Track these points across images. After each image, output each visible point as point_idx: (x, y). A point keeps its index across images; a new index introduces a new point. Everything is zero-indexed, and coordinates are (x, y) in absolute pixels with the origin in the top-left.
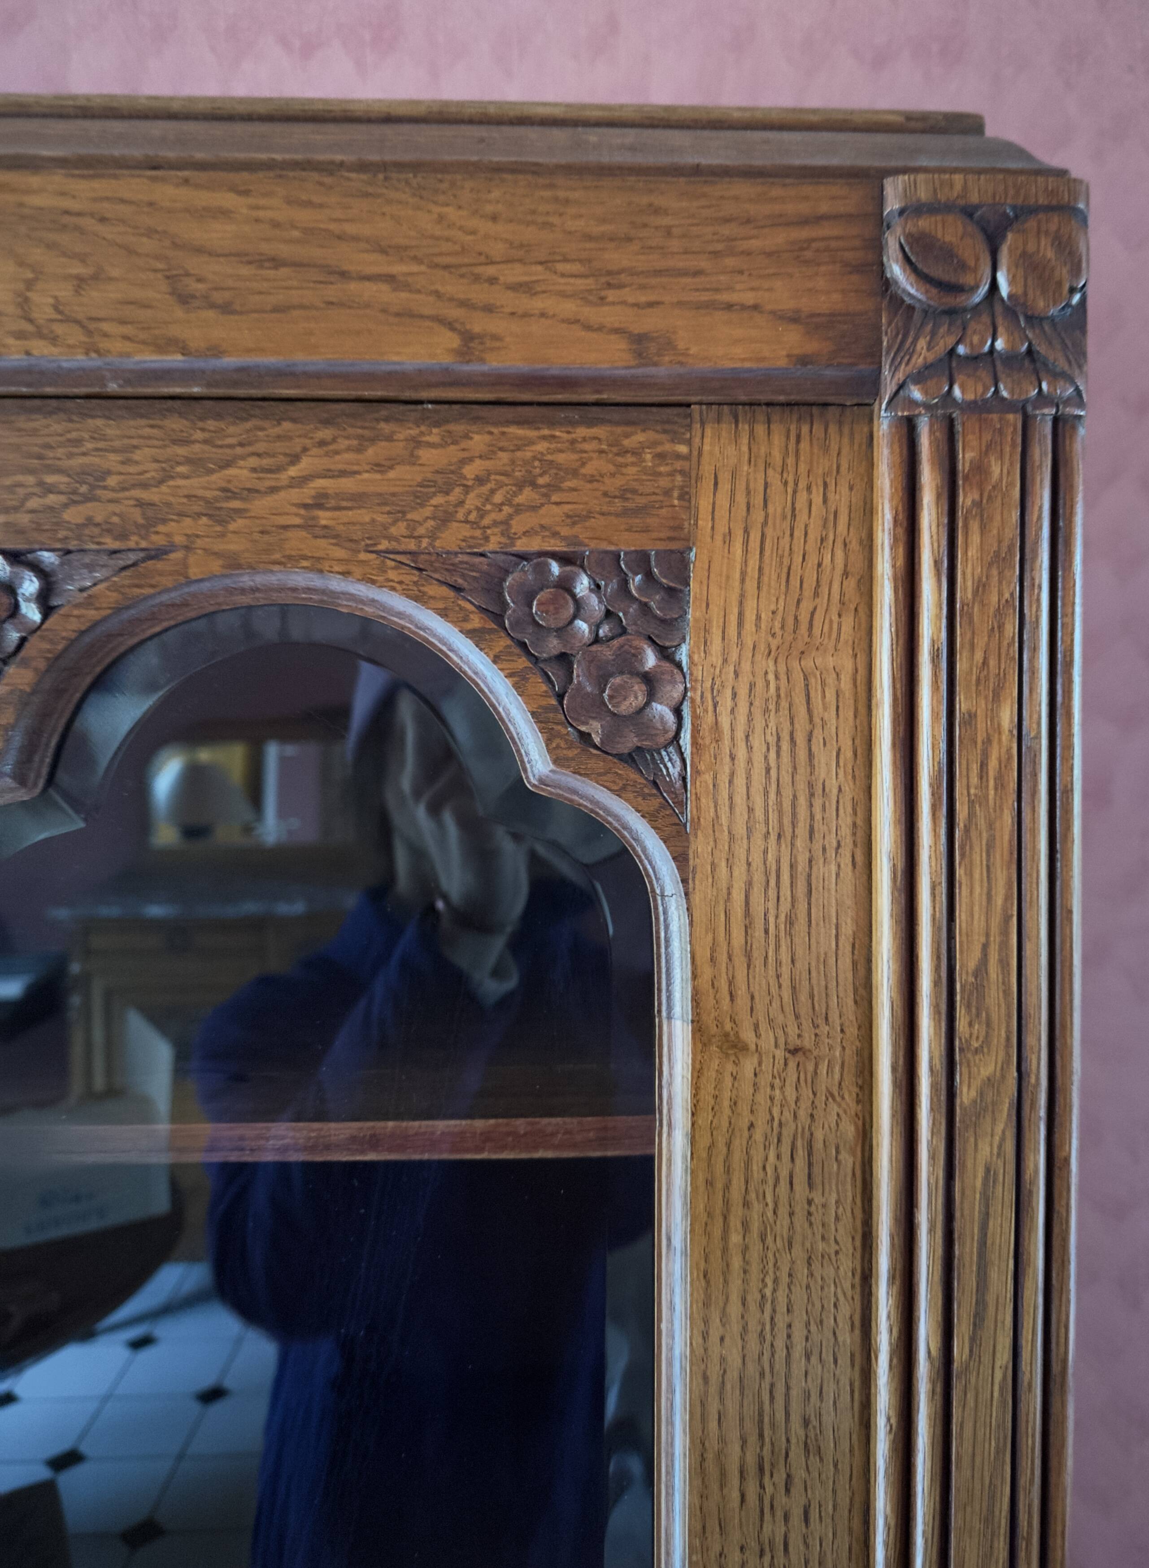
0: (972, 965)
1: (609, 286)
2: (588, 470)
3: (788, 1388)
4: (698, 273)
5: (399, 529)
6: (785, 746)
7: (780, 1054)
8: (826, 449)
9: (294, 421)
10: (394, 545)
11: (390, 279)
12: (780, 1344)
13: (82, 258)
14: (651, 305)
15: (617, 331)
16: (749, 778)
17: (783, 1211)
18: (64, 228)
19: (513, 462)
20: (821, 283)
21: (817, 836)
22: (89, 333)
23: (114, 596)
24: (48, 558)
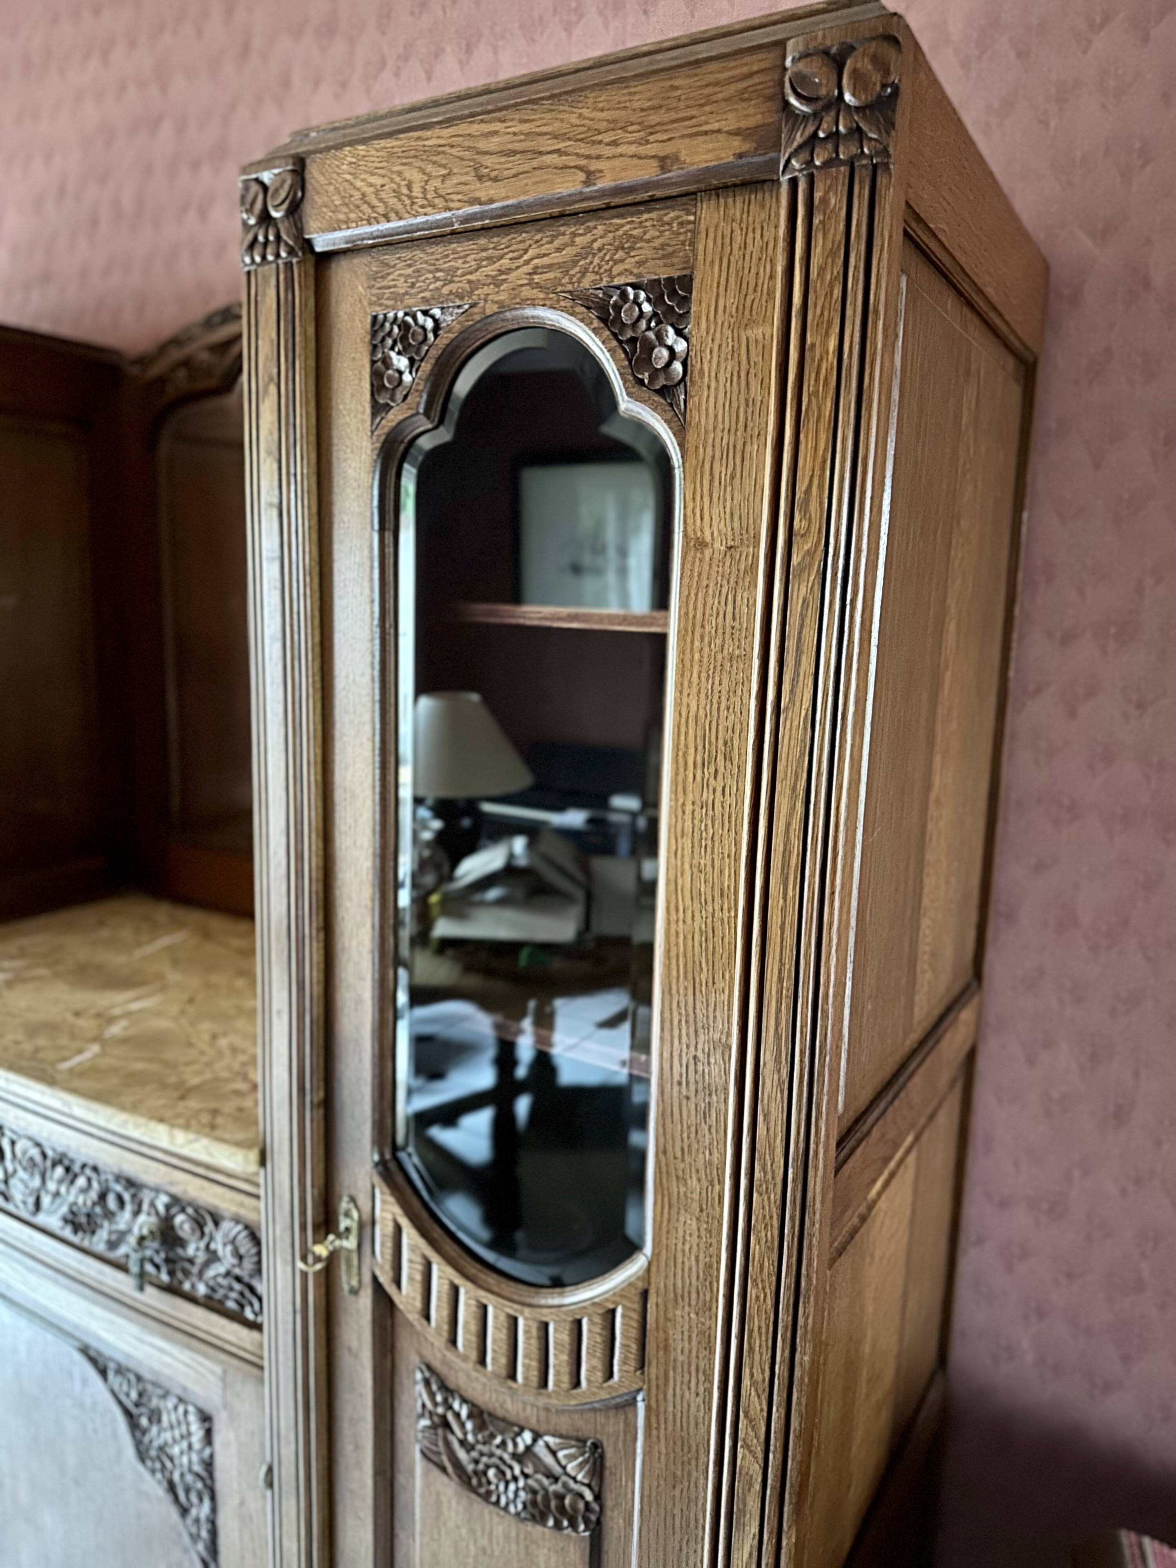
0: (804, 488)
1: (651, 134)
2: (647, 237)
3: (718, 725)
4: (692, 117)
5: (565, 280)
6: (735, 379)
7: (723, 548)
8: (763, 206)
9: (526, 232)
10: (564, 288)
11: (558, 151)
12: (715, 701)
13: (444, 166)
14: (670, 139)
15: (653, 157)
16: (716, 398)
17: (720, 631)
18: (439, 153)
19: (614, 238)
20: (752, 111)
21: (749, 429)
22: (446, 201)
23: (458, 326)
24: (437, 312)
